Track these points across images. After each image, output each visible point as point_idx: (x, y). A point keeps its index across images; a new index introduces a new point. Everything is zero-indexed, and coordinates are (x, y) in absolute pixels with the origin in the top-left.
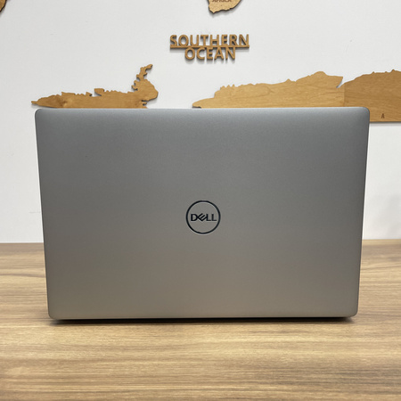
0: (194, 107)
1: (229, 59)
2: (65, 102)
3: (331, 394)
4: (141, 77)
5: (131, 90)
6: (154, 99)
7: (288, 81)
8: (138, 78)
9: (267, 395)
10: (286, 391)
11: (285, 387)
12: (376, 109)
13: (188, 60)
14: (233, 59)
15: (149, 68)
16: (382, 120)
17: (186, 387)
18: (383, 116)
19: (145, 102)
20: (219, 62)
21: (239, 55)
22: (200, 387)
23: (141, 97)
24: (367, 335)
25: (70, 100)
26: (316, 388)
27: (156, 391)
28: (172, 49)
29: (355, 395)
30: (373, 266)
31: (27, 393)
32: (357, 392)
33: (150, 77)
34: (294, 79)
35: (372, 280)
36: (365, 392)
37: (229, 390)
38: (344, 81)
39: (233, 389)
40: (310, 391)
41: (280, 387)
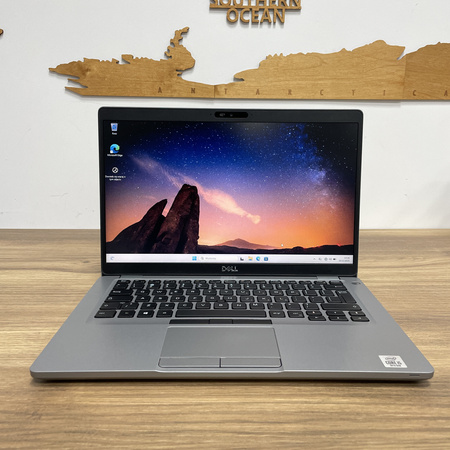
0: (235, 79)
1: (277, 23)
2: (88, 70)
3: (404, 407)
4: (176, 42)
5: (163, 58)
6: (190, 69)
7: (344, 51)
8: (172, 43)
9: (341, 408)
10: (359, 404)
11: (358, 400)
12: (439, 85)
13: (231, 23)
14: (282, 23)
15: (185, 32)
16: (444, 98)
17: (258, 400)
18: (446, 94)
19: (180, 72)
20: (265, 26)
21: (289, 18)
22: (272, 400)
23: (176, 65)
24: (431, 343)
25: (94, 68)
26: (388, 401)
27: (228, 404)
28: (211, 9)
29: (428, 408)
30: (428, 261)
31: (98, 406)
32: (429, 405)
33: (186, 43)
34: (350, 48)
35: (430, 278)
36: (437, 405)
37: (302, 403)
38: (406, 52)
39: (306, 402)
40: (384, 404)
41: (352, 400)
